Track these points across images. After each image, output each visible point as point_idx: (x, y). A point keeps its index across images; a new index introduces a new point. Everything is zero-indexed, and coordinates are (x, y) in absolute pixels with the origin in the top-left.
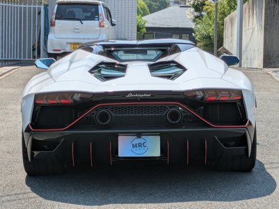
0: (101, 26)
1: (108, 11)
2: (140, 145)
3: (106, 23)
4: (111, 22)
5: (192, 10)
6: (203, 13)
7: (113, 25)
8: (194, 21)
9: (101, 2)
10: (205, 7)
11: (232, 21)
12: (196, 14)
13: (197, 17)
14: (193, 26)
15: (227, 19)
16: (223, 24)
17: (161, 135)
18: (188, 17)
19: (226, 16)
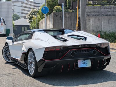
0: (2, 25)
1: (4, 20)
2: (85, 63)
3: (3, 24)
4: (5, 23)
5: (28, 19)
6: (32, 20)
7: (5, 24)
8: (29, 23)
9: (1, 17)
10: (33, 18)
11: (42, 22)
12: (30, 20)
13: (30, 22)
14: (29, 24)
15: (40, 22)
16: (39, 24)
17: (91, 59)
18: (27, 22)
19: (40, 21)
